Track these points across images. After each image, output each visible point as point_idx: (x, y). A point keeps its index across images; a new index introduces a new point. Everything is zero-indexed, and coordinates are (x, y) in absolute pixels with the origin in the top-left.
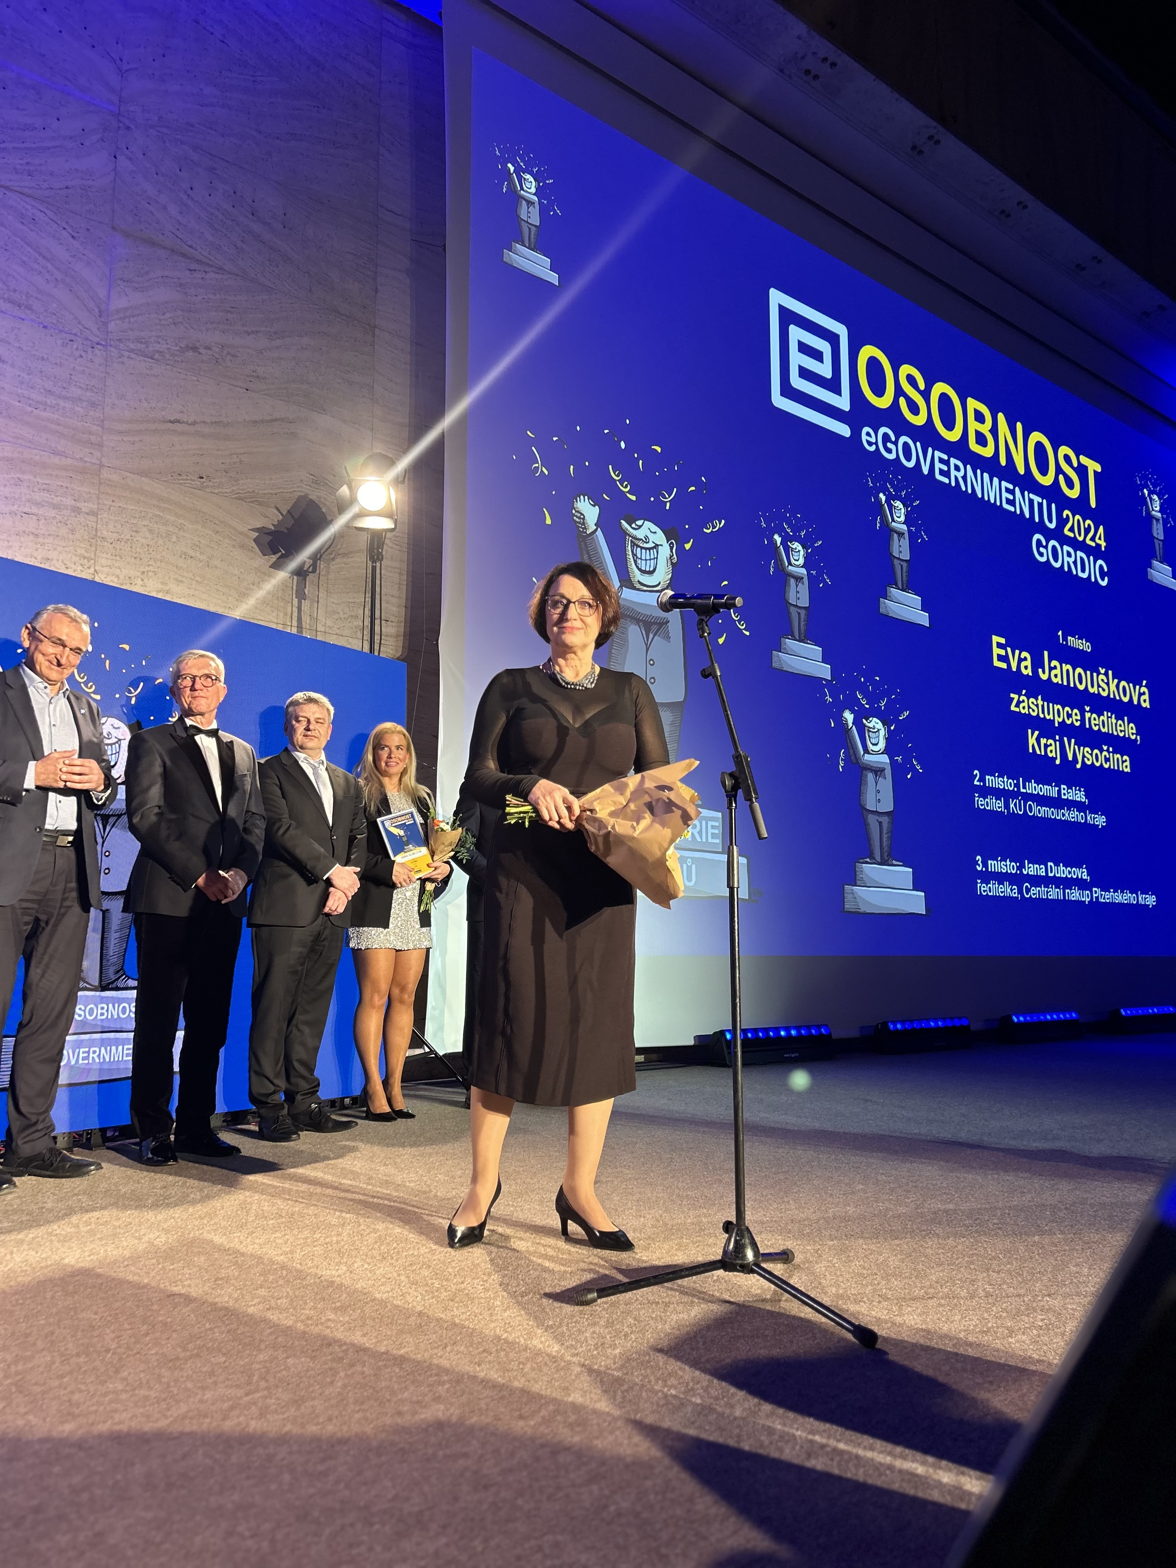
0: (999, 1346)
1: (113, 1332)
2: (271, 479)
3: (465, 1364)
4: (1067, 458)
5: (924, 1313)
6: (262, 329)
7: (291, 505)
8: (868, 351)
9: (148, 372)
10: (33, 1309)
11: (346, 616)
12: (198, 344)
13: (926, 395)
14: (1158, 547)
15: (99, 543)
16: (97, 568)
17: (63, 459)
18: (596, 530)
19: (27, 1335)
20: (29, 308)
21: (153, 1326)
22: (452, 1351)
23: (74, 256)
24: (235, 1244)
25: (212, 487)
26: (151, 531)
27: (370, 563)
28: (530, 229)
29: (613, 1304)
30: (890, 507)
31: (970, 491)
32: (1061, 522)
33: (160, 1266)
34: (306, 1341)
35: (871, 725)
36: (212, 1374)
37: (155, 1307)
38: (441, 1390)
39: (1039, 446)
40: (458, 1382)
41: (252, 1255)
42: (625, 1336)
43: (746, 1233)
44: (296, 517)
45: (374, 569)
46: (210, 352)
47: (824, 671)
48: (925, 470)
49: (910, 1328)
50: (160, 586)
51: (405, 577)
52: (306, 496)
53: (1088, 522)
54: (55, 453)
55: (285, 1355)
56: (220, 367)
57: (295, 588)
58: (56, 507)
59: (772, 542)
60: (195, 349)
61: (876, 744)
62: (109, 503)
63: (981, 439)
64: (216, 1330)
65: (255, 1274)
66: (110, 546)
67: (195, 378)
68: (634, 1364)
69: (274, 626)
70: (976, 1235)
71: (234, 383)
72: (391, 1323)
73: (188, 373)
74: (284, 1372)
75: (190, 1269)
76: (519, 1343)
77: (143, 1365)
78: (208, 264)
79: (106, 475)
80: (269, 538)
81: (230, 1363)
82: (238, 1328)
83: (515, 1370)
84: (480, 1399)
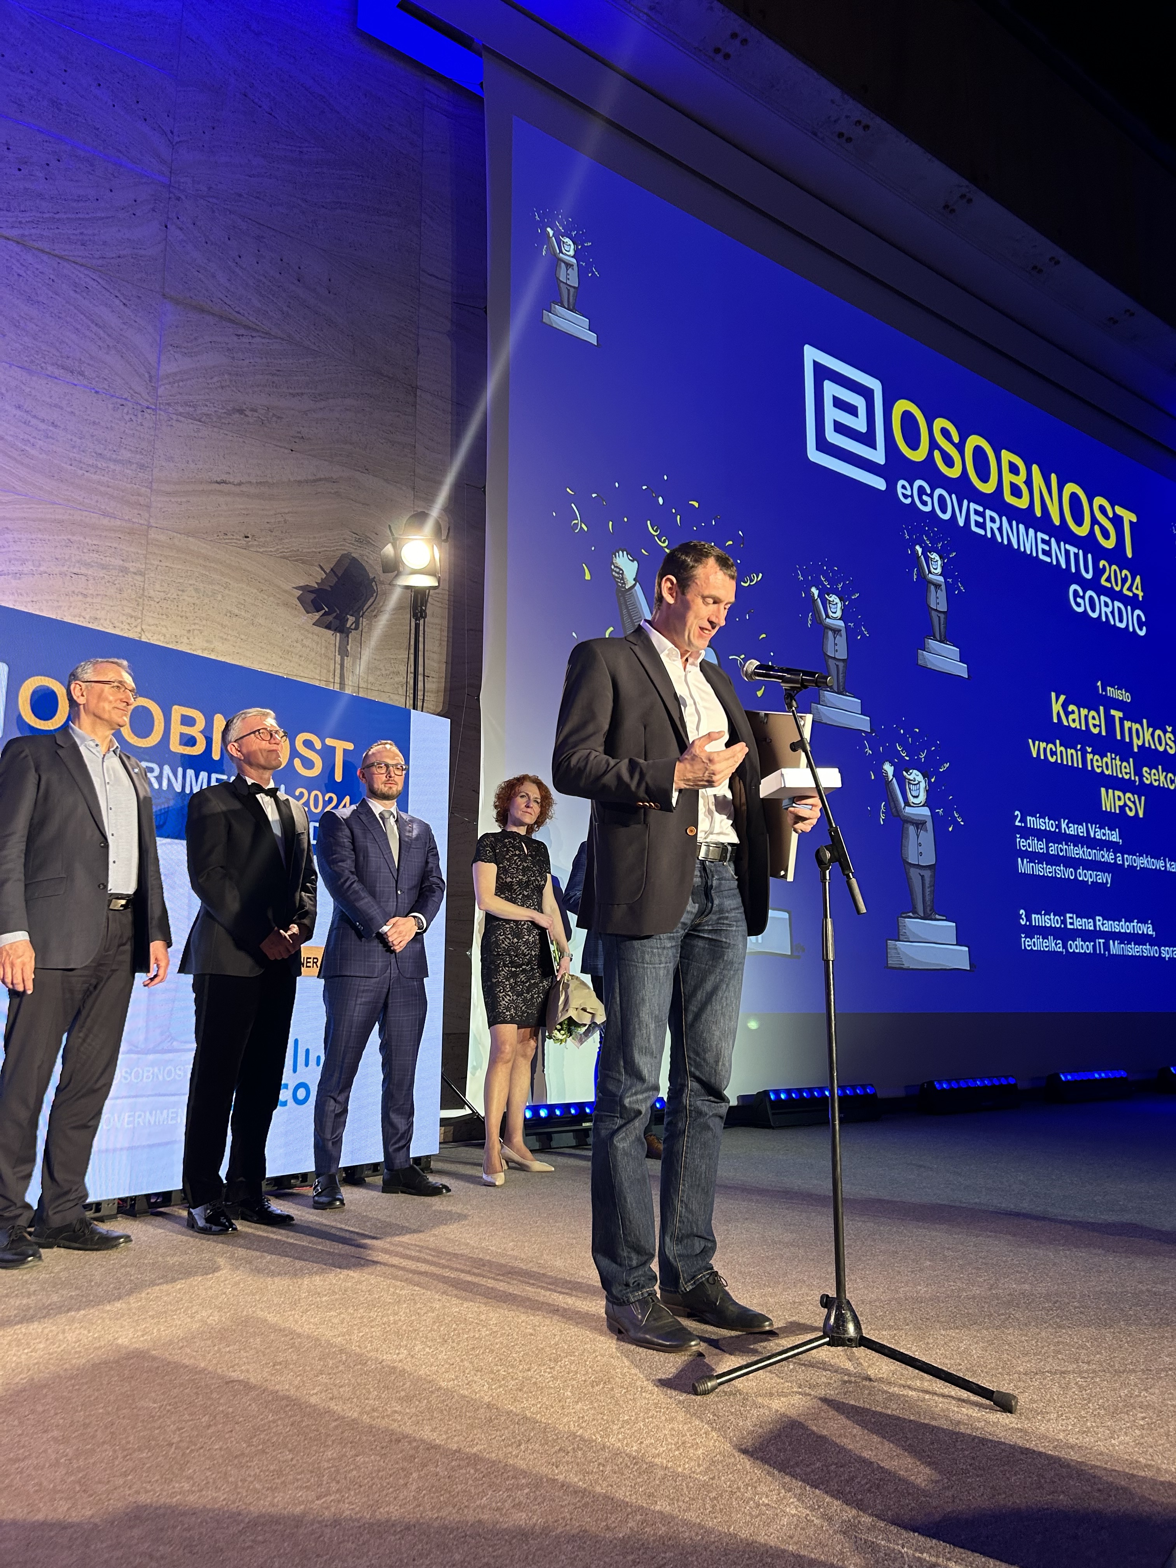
0: (1102, 1449)
1: (174, 1423)
2: (315, 538)
3: (542, 1465)
4: (1102, 509)
6: (306, 391)
7: (334, 563)
8: (902, 406)
9: (196, 435)
10: (89, 1397)
11: (388, 672)
12: (244, 407)
13: (960, 448)
15: (146, 602)
16: (144, 627)
17: (112, 520)
18: (635, 585)
19: (86, 1426)
20: (81, 374)
21: (215, 1417)
22: (527, 1449)
23: (125, 323)
24: (289, 1324)
25: (257, 546)
26: (196, 590)
27: (413, 620)
28: (569, 290)
30: (927, 559)
31: (1006, 542)
32: (1098, 572)
33: (216, 1348)
34: (374, 1436)
35: (911, 777)
36: (279, 1473)
37: (215, 1395)
38: (521, 1496)
39: (1074, 497)
40: (537, 1486)
41: (308, 1337)
42: (706, 1433)
44: (342, 576)
45: (417, 626)
46: (256, 414)
47: (863, 723)
48: (961, 522)
50: (206, 645)
51: (445, 634)
52: (349, 554)
53: (1125, 572)
54: (105, 514)
55: (353, 1452)
56: (265, 429)
57: (337, 645)
58: (104, 567)
59: (810, 596)
60: (241, 411)
61: (917, 797)
62: (156, 563)
63: (1016, 491)
64: (279, 1422)
65: (314, 1358)
66: (157, 605)
67: (241, 440)
68: (720, 1467)
69: (317, 683)
70: (1058, 1320)
71: (279, 444)
72: (460, 1416)
73: (235, 435)
74: (354, 1473)
75: (247, 1352)
76: (595, 1441)
77: (208, 1462)
78: (254, 330)
79: (153, 536)
80: (313, 596)
81: (297, 1460)
82: (302, 1421)
83: (596, 1473)
84: (562, 1506)
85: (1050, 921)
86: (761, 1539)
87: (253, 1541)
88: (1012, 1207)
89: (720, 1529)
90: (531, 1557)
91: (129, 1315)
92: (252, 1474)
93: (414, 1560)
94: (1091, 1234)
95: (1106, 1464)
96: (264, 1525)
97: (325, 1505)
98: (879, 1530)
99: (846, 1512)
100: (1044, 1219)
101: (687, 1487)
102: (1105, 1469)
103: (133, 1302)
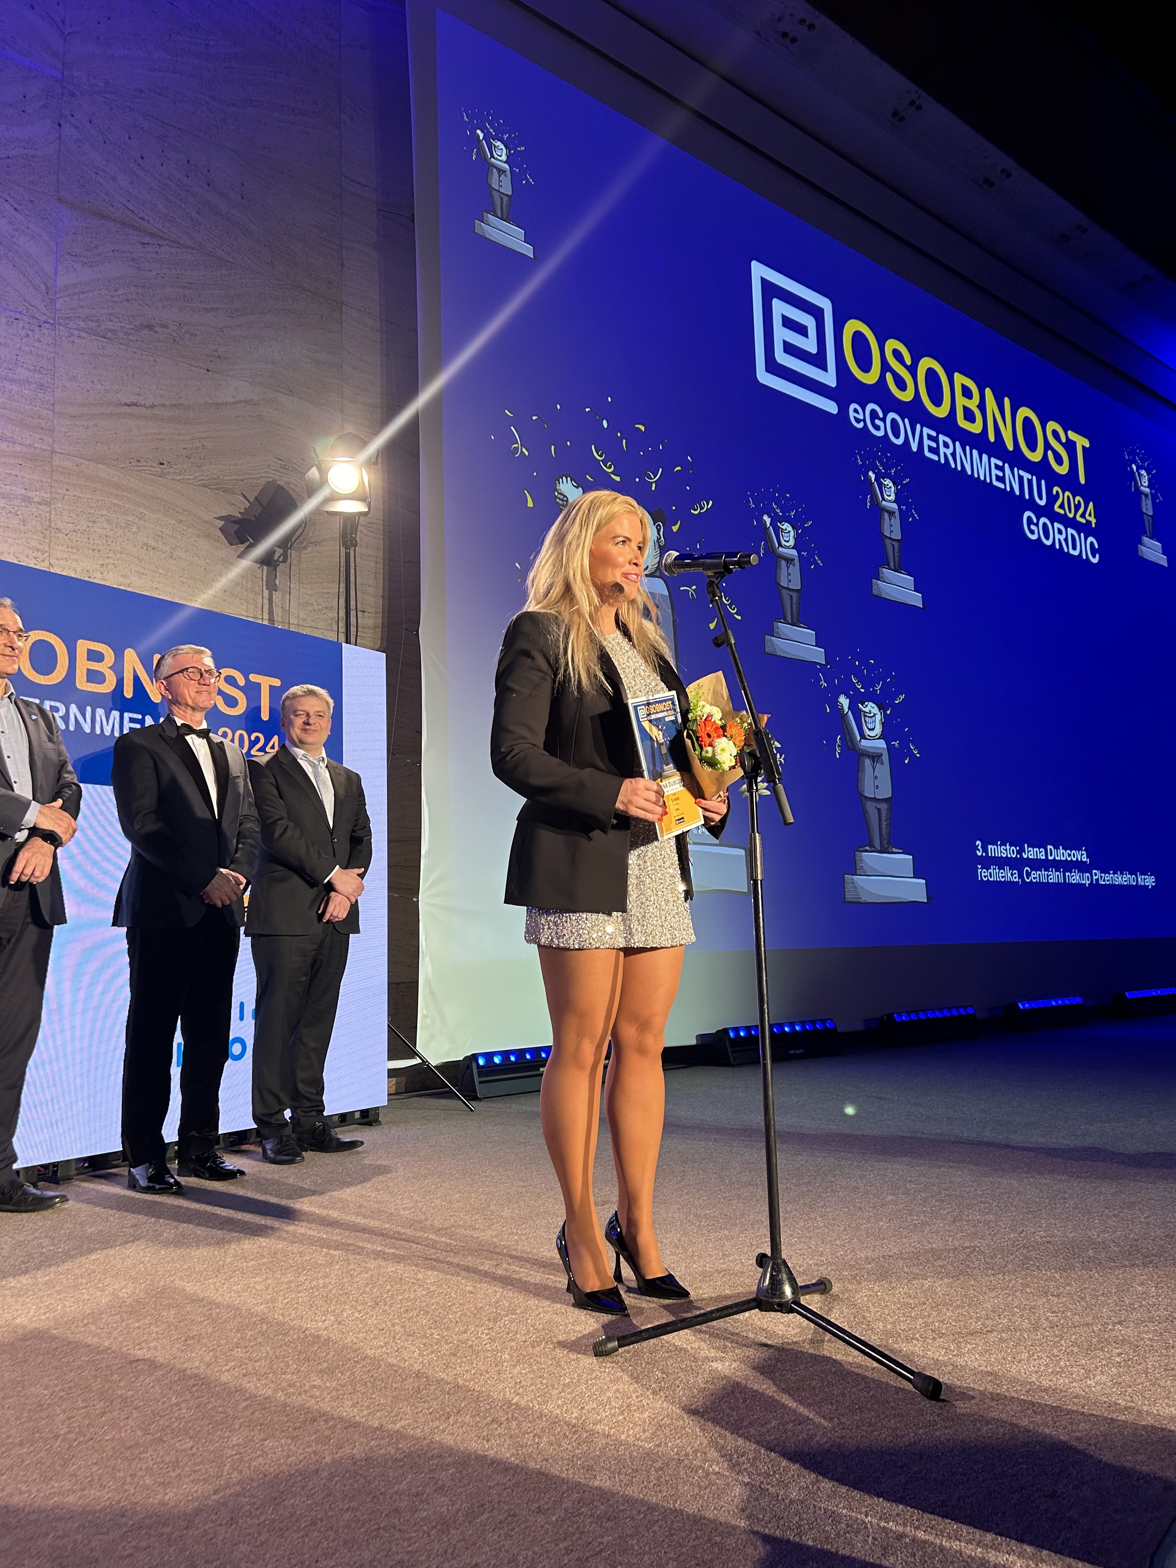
0: (1078, 1391)
1: (64, 1411)
2: (236, 465)
3: (471, 1440)
4: (1055, 434)
5: (986, 1351)
6: (222, 306)
7: (258, 491)
8: (853, 326)
9: (101, 352)
11: (320, 607)
12: (153, 322)
13: (913, 370)
14: (1148, 523)
15: (53, 534)
16: (52, 561)
17: (11, 445)
21: (111, 1403)
22: (456, 1422)
23: (16, 230)
24: (210, 1293)
25: (173, 474)
26: (108, 521)
27: (343, 551)
28: (502, 198)
29: (636, 1354)
30: (880, 485)
31: (959, 468)
32: (1052, 499)
33: (124, 1324)
34: (288, 1415)
35: (867, 710)
36: (176, 1464)
37: (115, 1377)
38: (445, 1477)
39: (1027, 421)
40: (464, 1465)
41: (228, 1306)
43: (783, 1267)
44: (265, 504)
45: (347, 555)
46: (166, 331)
47: (818, 655)
48: (914, 448)
49: (975, 1372)
50: (122, 579)
51: (382, 566)
52: (275, 481)
53: (1078, 498)
55: (262, 1436)
56: (178, 347)
57: (265, 579)
58: (4, 496)
59: (762, 523)
60: (150, 327)
61: (873, 729)
62: (64, 491)
63: (969, 416)
64: (183, 1405)
65: (231, 1330)
66: (66, 538)
67: (152, 359)
68: (667, 1431)
69: (244, 618)
70: (1025, 1251)
71: (193, 363)
72: (385, 1388)
73: (145, 353)
74: (261, 1459)
75: (158, 1326)
76: (532, 1409)
77: (96, 1455)
78: (161, 237)
79: (58, 462)
80: (236, 527)
81: (198, 1449)
82: (209, 1403)
83: (531, 1445)
84: (490, 1488)
85: (1007, 851)
86: (710, 1514)
87: (134, 1547)
88: (974, 1135)
89: (665, 1504)
90: (450, 1551)
91: (33, 1290)
92: (144, 1466)
93: (317, 1561)
94: (1054, 1160)
95: (1083, 1408)
96: (149, 1527)
97: (222, 1501)
98: (840, 1497)
99: (804, 1477)
100: (1007, 1146)
101: (631, 1457)
102: (1083, 1414)
103: (42, 1277)
